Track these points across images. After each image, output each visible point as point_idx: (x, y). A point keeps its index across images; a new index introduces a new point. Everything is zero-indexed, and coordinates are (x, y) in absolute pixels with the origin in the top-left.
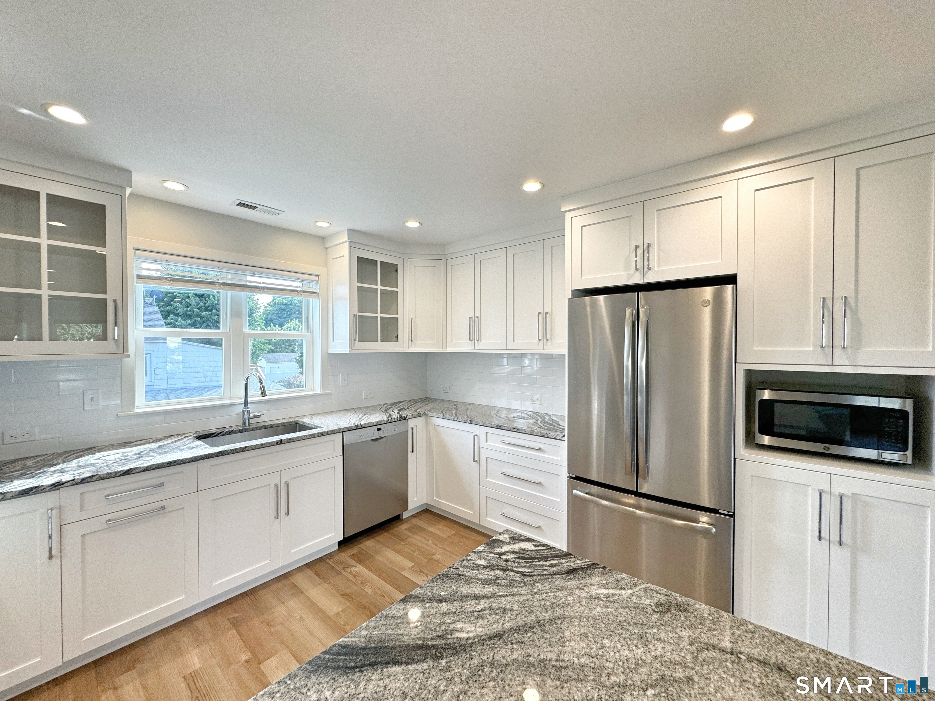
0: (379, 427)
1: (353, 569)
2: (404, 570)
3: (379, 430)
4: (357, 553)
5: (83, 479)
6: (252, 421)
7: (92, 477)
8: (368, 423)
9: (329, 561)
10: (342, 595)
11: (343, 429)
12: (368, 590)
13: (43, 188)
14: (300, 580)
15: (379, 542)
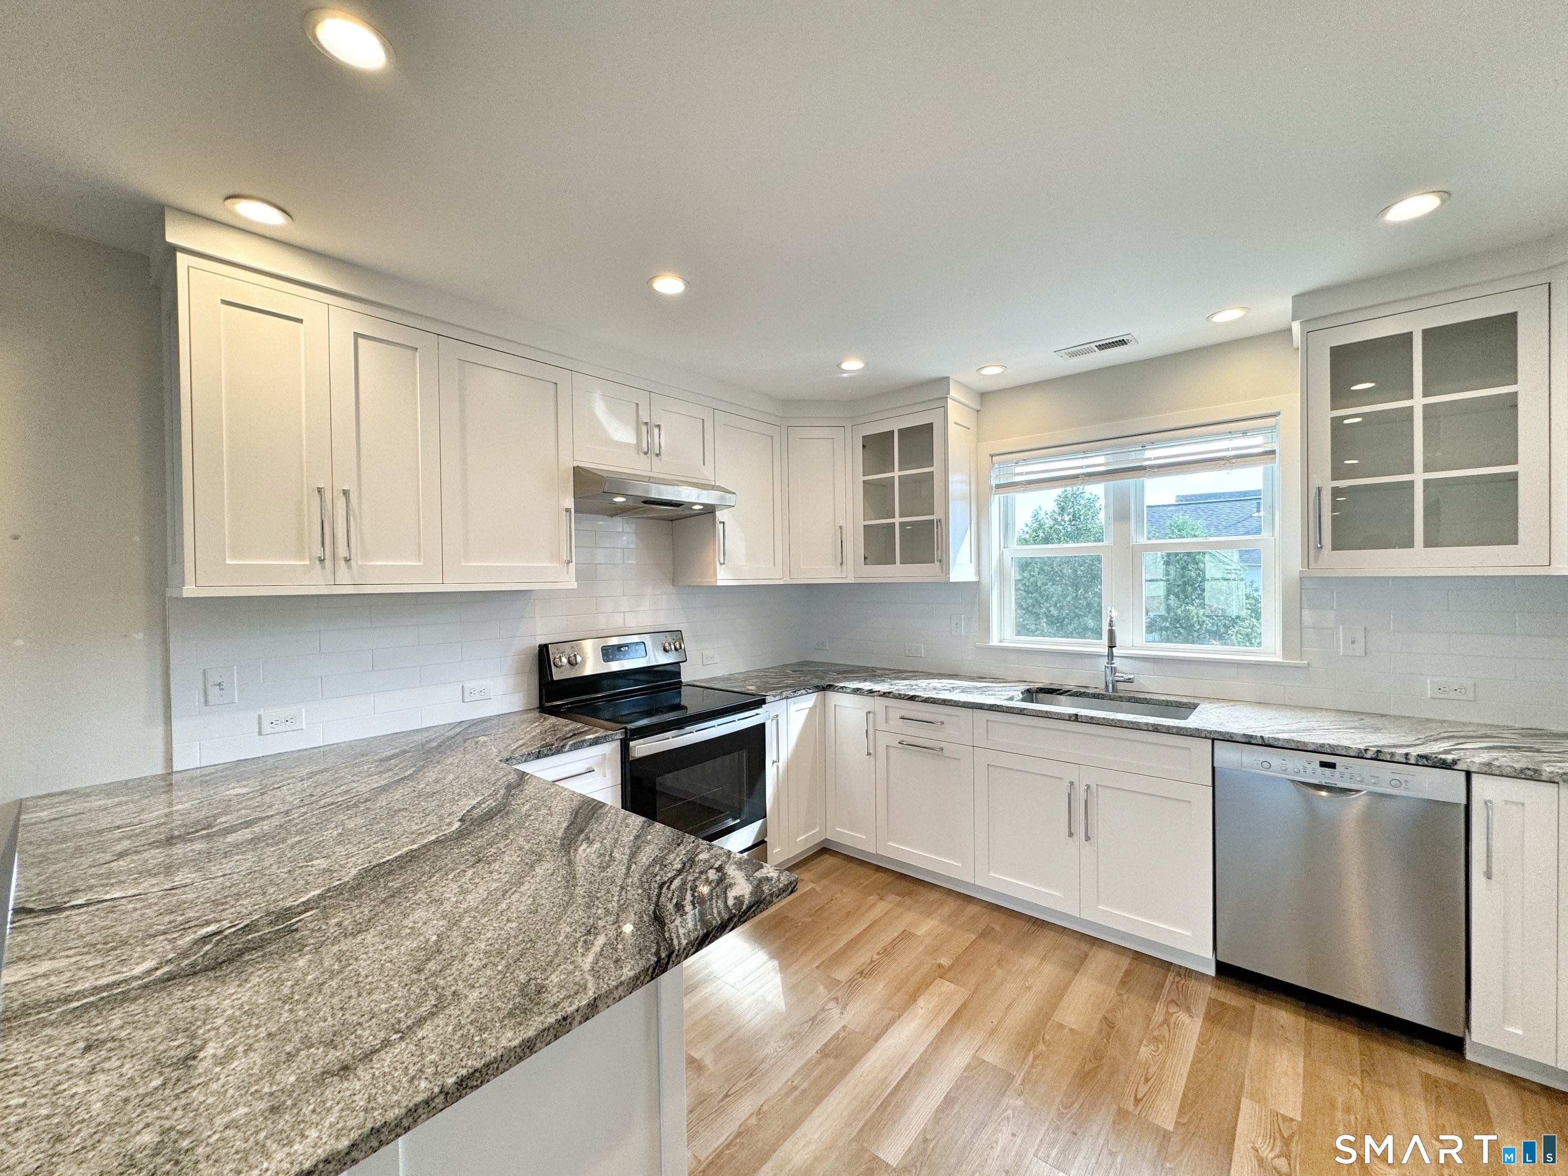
0: (1329, 759)
3: (1323, 764)
4: (1234, 1008)
5: (884, 693)
6: (1120, 686)
7: (890, 693)
8: (1288, 741)
9: (1171, 976)
10: (1106, 1018)
11: (1210, 732)
12: (1145, 1052)
13: (895, 425)
14: (1100, 960)
15: (1308, 1032)
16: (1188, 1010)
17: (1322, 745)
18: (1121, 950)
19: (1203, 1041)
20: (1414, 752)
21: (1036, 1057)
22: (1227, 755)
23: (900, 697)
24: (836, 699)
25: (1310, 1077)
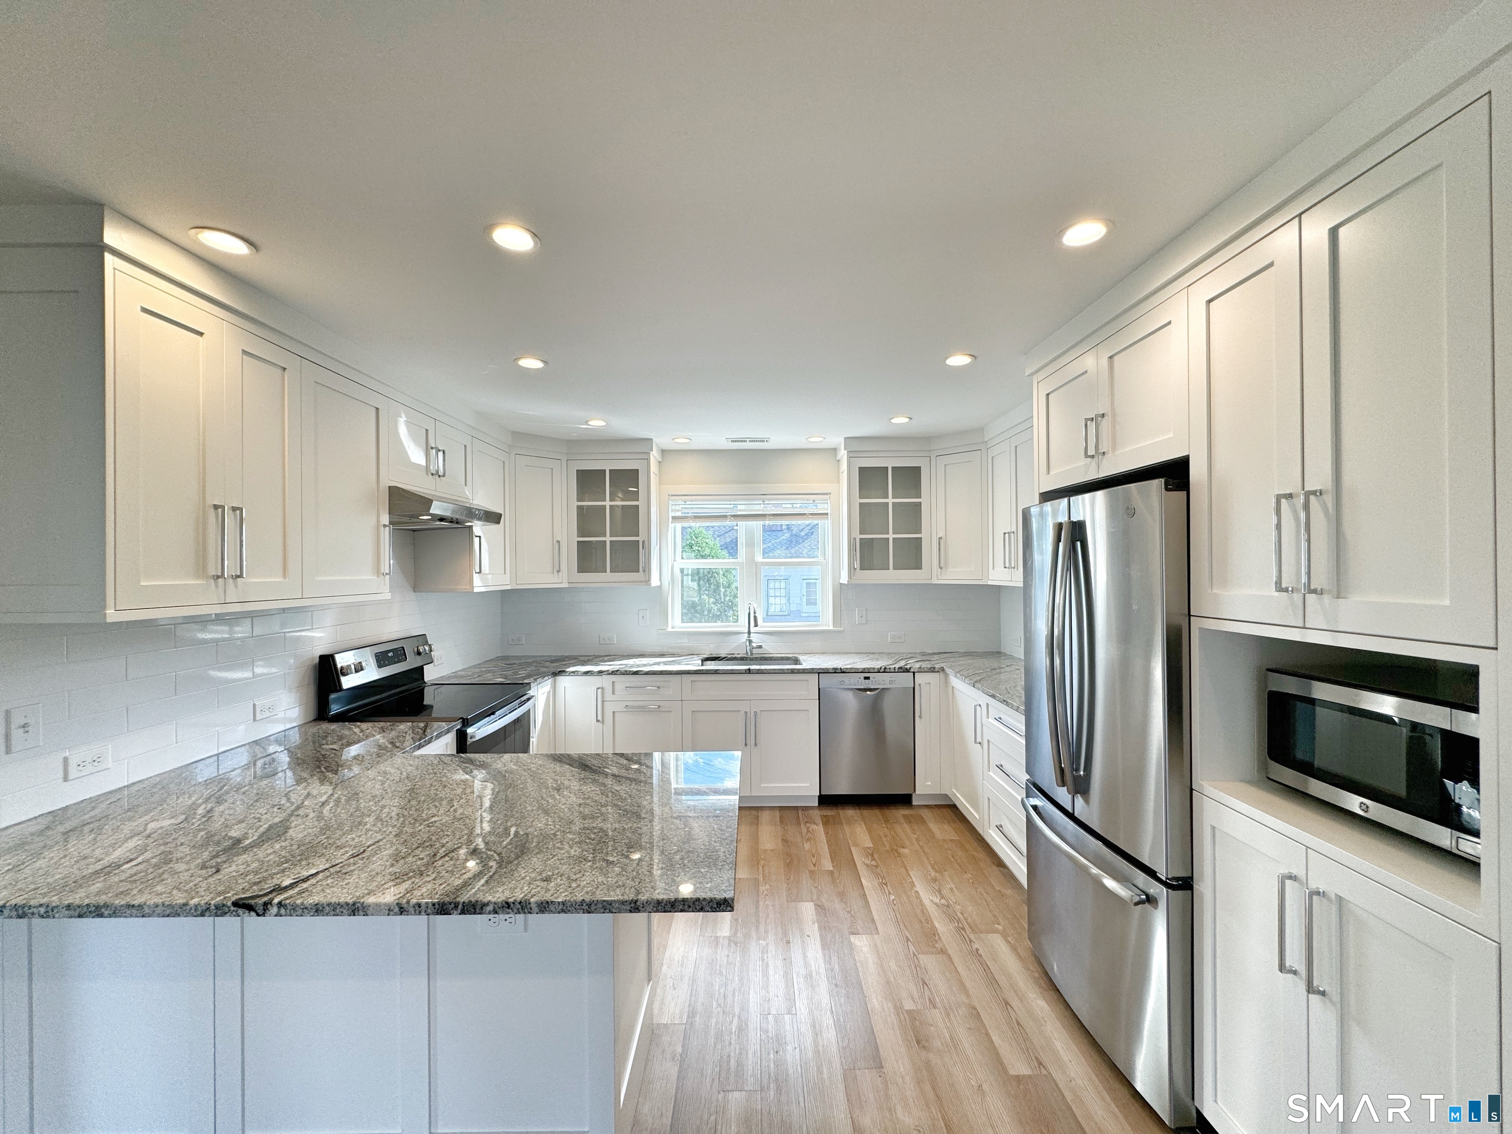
0: (867, 675)
1: (814, 827)
2: (856, 845)
3: (866, 678)
4: (832, 816)
5: (613, 672)
6: (754, 651)
7: (617, 671)
8: (851, 669)
9: (800, 812)
10: (783, 840)
11: (818, 669)
12: (807, 846)
13: (608, 466)
14: (765, 816)
15: (862, 815)
16: (815, 823)
17: (864, 669)
18: (772, 808)
19: (827, 834)
20: (897, 666)
21: (763, 867)
22: (825, 679)
23: (626, 673)
24: (564, 681)
25: (870, 832)
